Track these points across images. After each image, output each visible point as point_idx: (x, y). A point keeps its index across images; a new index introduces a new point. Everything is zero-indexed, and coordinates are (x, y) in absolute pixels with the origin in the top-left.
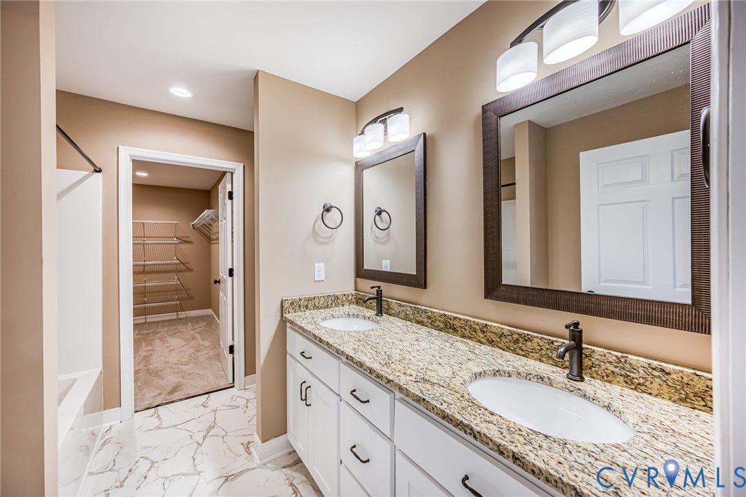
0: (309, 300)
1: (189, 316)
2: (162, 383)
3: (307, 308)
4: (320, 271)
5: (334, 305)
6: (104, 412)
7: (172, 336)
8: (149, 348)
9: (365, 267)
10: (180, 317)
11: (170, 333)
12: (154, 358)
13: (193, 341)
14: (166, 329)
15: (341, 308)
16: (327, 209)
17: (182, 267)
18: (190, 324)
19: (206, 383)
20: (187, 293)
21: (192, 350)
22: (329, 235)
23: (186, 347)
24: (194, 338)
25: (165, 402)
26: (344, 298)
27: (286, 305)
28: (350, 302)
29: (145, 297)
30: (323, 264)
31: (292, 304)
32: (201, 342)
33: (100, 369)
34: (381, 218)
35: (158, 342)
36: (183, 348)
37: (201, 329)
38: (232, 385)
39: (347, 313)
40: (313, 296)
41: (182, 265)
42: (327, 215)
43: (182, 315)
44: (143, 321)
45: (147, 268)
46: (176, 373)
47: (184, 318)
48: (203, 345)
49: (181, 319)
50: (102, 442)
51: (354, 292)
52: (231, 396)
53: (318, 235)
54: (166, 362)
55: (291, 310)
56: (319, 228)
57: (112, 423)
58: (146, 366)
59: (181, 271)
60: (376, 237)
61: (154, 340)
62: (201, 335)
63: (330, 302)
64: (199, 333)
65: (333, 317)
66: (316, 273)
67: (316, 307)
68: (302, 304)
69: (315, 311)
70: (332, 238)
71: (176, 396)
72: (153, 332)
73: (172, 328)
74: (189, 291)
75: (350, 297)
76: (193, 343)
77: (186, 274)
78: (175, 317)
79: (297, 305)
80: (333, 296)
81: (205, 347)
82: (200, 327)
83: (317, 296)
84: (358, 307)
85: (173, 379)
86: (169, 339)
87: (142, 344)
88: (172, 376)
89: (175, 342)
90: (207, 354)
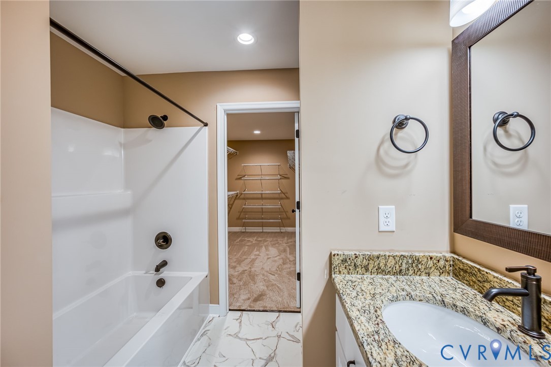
0: (370, 258)
1: (287, 231)
2: (254, 287)
3: (367, 270)
4: (388, 216)
5: (411, 272)
6: (210, 305)
7: (273, 245)
8: (257, 253)
9: (474, 217)
10: (282, 231)
11: (273, 243)
12: (257, 264)
13: (284, 254)
14: (271, 239)
15: (424, 278)
16: (400, 124)
17: (283, 196)
18: (286, 238)
19: (281, 299)
20: (286, 215)
21: (281, 262)
22: (403, 163)
23: (278, 257)
24: (285, 251)
25: (249, 308)
26: (430, 263)
27: (336, 261)
28: (442, 271)
29: (262, 215)
30: (394, 207)
31: (344, 261)
32: (289, 256)
33: (206, 273)
34: (506, 131)
35: (264, 248)
36: (276, 259)
37: (291, 243)
38: (299, 310)
39: (438, 298)
40: (376, 254)
41: (283, 195)
42: (400, 135)
43: (284, 229)
44: (261, 231)
45: (264, 196)
46: (265, 280)
47: (284, 232)
48: (289, 259)
49: (282, 233)
50: (204, 331)
51: (449, 255)
52: (295, 324)
53: (384, 164)
54: (262, 268)
55: (342, 268)
56: (386, 153)
57: (214, 315)
58: (250, 268)
59: (282, 199)
60: (495, 164)
61: (262, 246)
62: (290, 249)
63: (404, 266)
64: (289, 247)
65: (411, 298)
66: (382, 219)
67: (380, 271)
68: (358, 263)
69: (380, 276)
70: (409, 168)
71: (258, 306)
72: (264, 240)
73: (275, 239)
74: (287, 213)
75: (442, 263)
76: (283, 256)
77: (285, 201)
78: (279, 231)
79: (351, 264)
80: (411, 257)
81: (290, 261)
82: (291, 242)
83: (382, 253)
84: (460, 285)
85: (260, 286)
86: (270, 248)
87: (255, 248)
88: (261, 284)
89: (273, 251)
90: (290, 268)
